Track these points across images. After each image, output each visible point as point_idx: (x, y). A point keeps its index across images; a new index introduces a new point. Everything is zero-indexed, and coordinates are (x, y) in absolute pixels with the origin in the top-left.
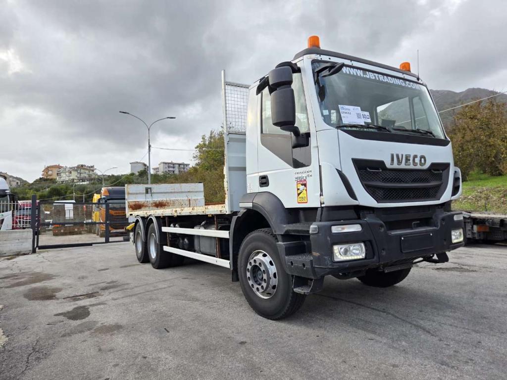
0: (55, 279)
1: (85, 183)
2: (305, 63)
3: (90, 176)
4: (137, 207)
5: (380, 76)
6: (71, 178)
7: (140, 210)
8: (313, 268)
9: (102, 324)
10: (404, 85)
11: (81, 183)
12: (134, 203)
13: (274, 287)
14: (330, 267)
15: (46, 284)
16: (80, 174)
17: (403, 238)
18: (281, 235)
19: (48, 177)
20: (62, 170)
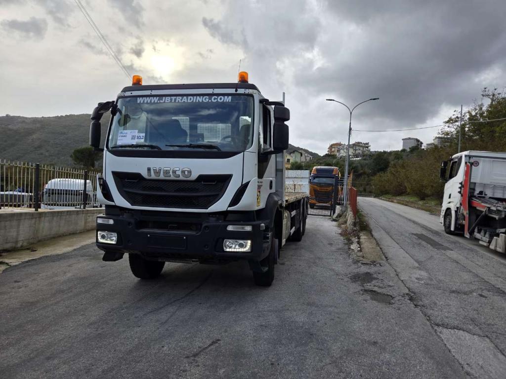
6: (348, 154)
10: (207, 101)
11: (355, 159)
16: (355, 150)
17: (149, 236)
19: (332, 153)
20: (341, 147)
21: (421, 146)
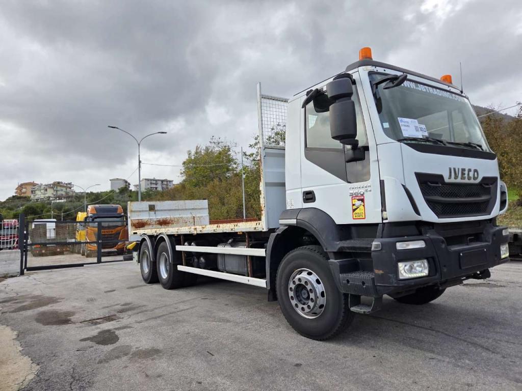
0: (61, 302)
1: (63, 201)
2: (361, 75)
3: (67, 193)
4: (140, 225)
5: (429, 88)
6: (47, 195)
7: (143, 228)
8: (375, 286)
9: (136, 348)
10: (451, 98)
11: (58, 201)
12: (137, 222)
13: (321, 306)
14: (396, 285)
15: (54, 308)
16: (57, 191)
17: (461, 254)
18: (334, 252)
19: (22, 195)
20: (36, 187)
21: (129, 187)
